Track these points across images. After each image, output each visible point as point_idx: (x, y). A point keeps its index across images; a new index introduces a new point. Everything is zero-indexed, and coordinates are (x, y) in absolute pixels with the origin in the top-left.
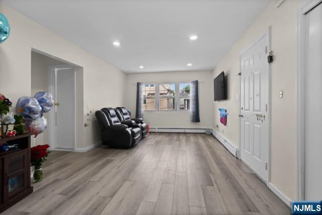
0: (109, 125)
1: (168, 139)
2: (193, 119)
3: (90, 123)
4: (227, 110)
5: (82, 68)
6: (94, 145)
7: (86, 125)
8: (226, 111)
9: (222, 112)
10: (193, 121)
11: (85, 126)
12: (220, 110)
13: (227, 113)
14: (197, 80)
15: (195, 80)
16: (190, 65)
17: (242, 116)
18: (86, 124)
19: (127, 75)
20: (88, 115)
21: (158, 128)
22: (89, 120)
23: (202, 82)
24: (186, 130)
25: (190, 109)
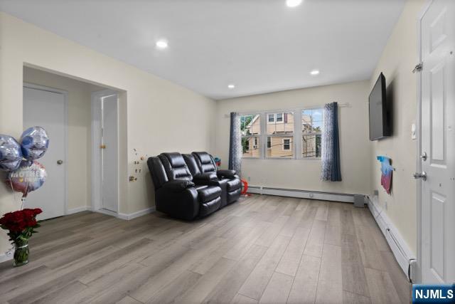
0: (167, 179)
1: (274, 208)
2: (328, 175)
3: (140, 176)
4: (393, 159)
5: (125, 91)
7: (131, 179)
8: (390, 162)
9: (384, 163)
10: (327, 179)
12: (380, 158)
13: (393, 165)
14: (335, 101)
15: (332, 102)
16: (315, 72)
17: (425, 177)
18: (132, 177)
19: (217, 102)
20: (137, 163)
21: (263, 188)
22: (138, 171)
23: (347, 105)
24: (315, 194)
25: (322, 156)
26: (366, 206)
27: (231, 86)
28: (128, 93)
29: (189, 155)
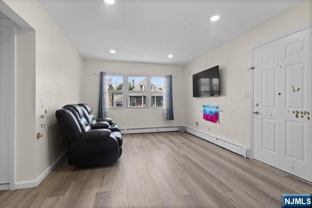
0: (81, 131)
2: (168, 116)
3: (44, 132)
4: (220, 106)
6: (50, 167)
7: (38, 136)
8: (217, 107)
10: (168, 119)
11: (38, 138)
12: (204, 106)
13: (220, 109)
15: (169, 74)
16: (171, 56)
17: (257, 113)
18: (39, 134)
20: (42, 117)
21: (127, 129)
22: (43, 126)
23: (176, 78)
24: (160, 129)
25: (164, 106)
26: (186, 132)
27: (113, 52)
28: (36, 31)
29: (76, 105)
